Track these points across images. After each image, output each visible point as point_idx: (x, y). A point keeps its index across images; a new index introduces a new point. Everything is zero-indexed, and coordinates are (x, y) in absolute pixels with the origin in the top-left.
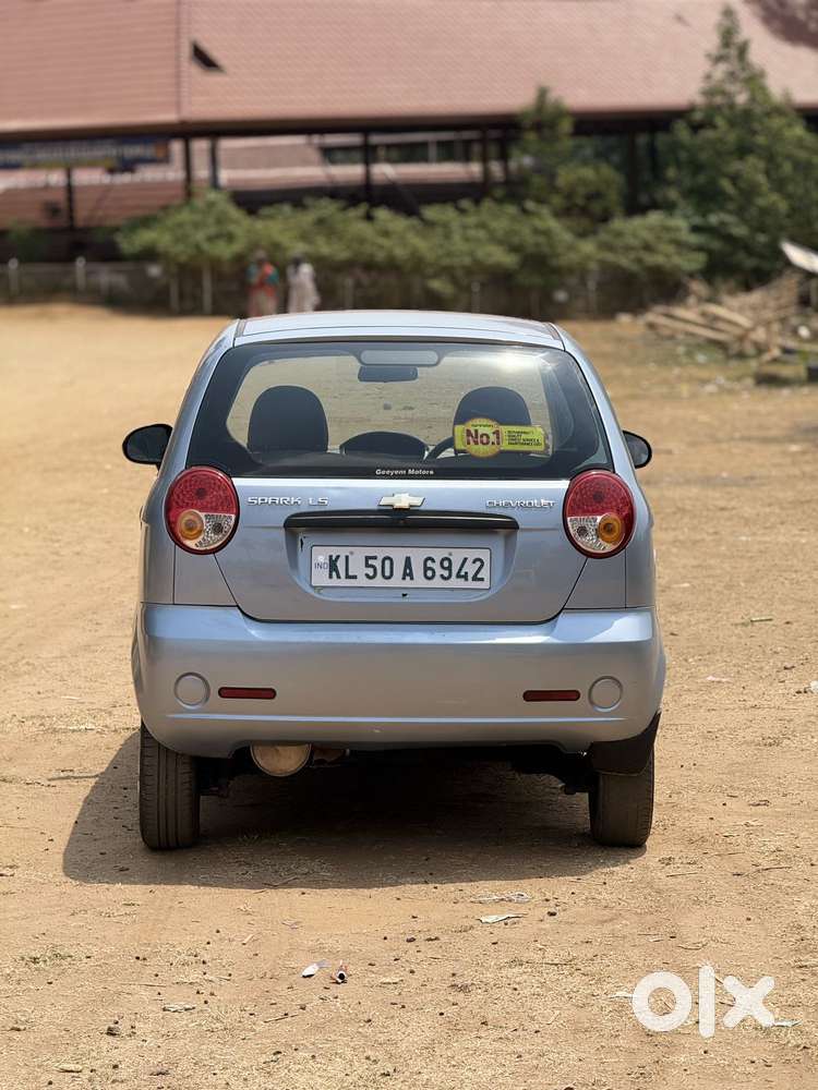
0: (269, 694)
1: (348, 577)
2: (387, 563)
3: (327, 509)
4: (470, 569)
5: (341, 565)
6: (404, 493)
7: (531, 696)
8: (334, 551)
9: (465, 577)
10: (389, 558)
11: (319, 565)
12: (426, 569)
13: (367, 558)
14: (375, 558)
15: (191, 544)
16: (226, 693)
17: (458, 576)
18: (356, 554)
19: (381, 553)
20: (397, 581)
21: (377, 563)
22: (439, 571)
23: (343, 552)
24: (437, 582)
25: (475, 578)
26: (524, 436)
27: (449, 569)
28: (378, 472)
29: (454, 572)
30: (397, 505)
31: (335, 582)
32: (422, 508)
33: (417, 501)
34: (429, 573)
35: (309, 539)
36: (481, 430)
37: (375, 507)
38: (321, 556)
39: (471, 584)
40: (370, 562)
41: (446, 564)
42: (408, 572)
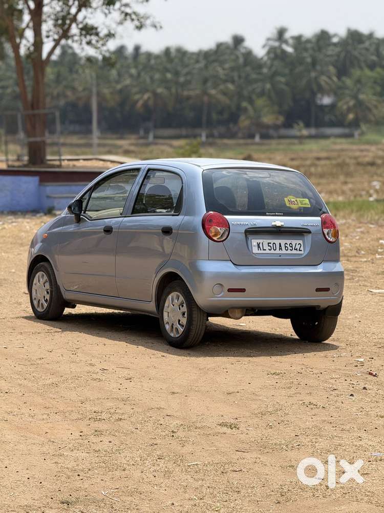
0: (243, 290)
1: (264, 250)
2: (274, 245)
3: (257, 226)
4: (298, 247)
5: (261, 245)
6: (279, 221)
7: (318, 290)
8: (259, 241)
9: (297, 250)
10: (274, 243)
11: (254, 246)
12: (286, 247)
13: (268, 243)
14: (270, 243)
15: (215, 238)
16: (230, 290)
17: (295, 249)
18: (265, 242)
19: (272, 241)
20: (278, 251)
21: (271, 245)
22: (289, 248)
23: (261, 241)
24: (289, 252)
25: (299, 250)
26: (304, 202)
27: (292, 247)
28: (267, 214)
29: (294, 248)
30: (277, 225)
31: (260, 252)
32: (284, 226)
33: (283, 224)
34: (287, 248)
35: (250, 237)
36: (292, 200)
37: (270, 226)
38: (254, 242)
39: (298, 252)
40: (270, 245)
41: (291, 245)
42: (281, 249)
